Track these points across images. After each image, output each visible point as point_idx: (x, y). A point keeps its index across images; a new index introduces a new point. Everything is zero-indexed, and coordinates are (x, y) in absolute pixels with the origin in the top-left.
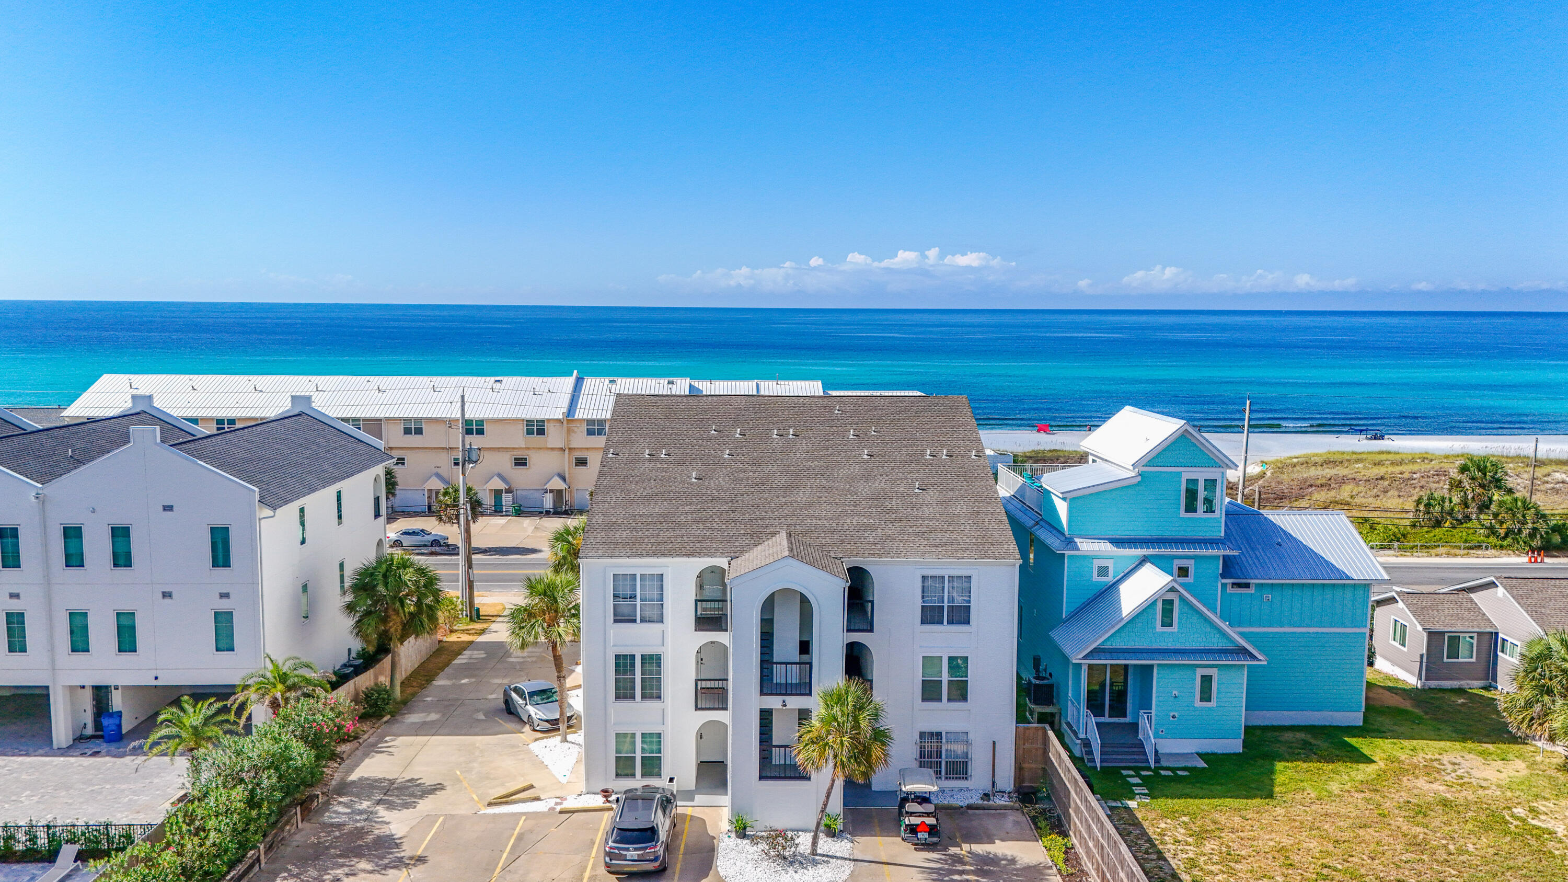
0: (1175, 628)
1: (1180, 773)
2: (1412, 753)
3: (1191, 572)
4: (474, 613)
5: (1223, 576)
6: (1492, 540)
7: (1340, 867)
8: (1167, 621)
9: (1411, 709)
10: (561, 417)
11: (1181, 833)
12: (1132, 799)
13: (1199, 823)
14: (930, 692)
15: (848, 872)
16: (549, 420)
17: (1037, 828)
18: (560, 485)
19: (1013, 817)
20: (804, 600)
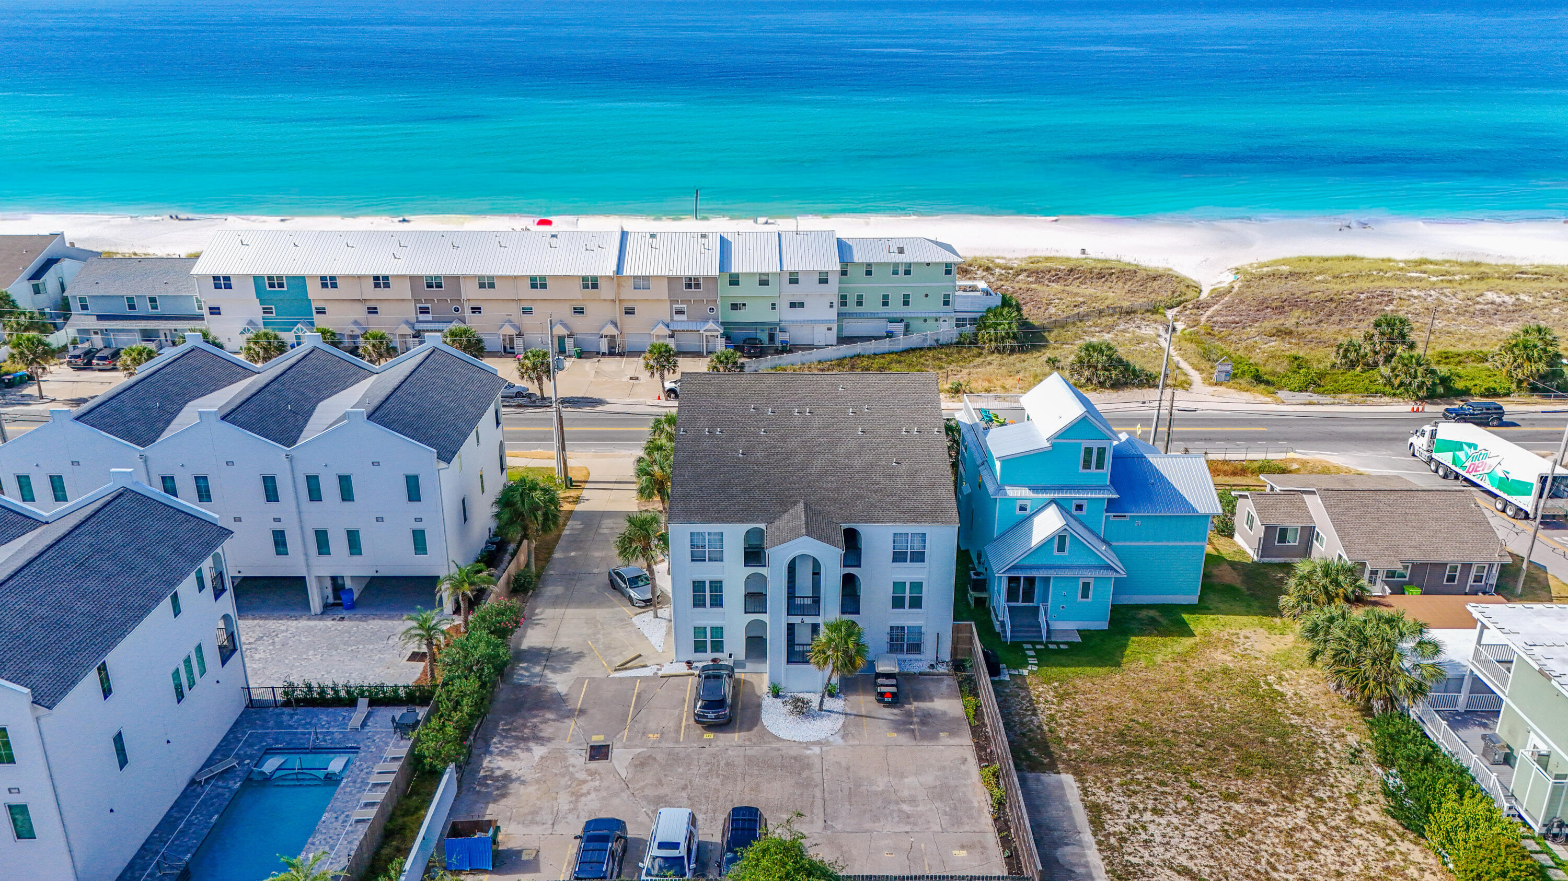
0: (1066, 553)
1: (1062, 646)
2: (1222, 628)
3: (1085, 508)
4: (568, 482)
5: (1107, 511)
6: (1388, 389)
7: (1141, 721)
8: (1061, 548)
9: (1239, 586)
10: (611, 274)
11: (1050, 696)
12: (1026, 667)
13: (1064, 688)
14: (898, 602)
15: (841, 722)
16: (601, 277)
17: (961, 691)
18: (614, 331)
19: (948, 681)
20: (815, 561)
